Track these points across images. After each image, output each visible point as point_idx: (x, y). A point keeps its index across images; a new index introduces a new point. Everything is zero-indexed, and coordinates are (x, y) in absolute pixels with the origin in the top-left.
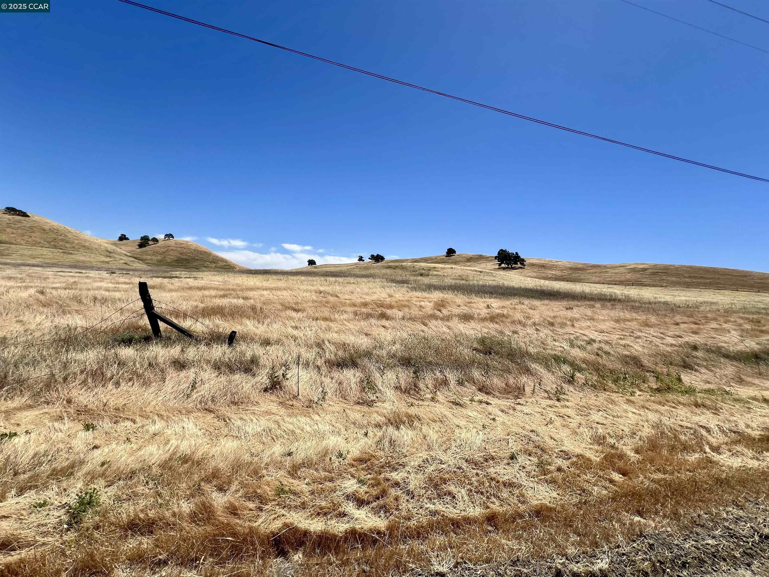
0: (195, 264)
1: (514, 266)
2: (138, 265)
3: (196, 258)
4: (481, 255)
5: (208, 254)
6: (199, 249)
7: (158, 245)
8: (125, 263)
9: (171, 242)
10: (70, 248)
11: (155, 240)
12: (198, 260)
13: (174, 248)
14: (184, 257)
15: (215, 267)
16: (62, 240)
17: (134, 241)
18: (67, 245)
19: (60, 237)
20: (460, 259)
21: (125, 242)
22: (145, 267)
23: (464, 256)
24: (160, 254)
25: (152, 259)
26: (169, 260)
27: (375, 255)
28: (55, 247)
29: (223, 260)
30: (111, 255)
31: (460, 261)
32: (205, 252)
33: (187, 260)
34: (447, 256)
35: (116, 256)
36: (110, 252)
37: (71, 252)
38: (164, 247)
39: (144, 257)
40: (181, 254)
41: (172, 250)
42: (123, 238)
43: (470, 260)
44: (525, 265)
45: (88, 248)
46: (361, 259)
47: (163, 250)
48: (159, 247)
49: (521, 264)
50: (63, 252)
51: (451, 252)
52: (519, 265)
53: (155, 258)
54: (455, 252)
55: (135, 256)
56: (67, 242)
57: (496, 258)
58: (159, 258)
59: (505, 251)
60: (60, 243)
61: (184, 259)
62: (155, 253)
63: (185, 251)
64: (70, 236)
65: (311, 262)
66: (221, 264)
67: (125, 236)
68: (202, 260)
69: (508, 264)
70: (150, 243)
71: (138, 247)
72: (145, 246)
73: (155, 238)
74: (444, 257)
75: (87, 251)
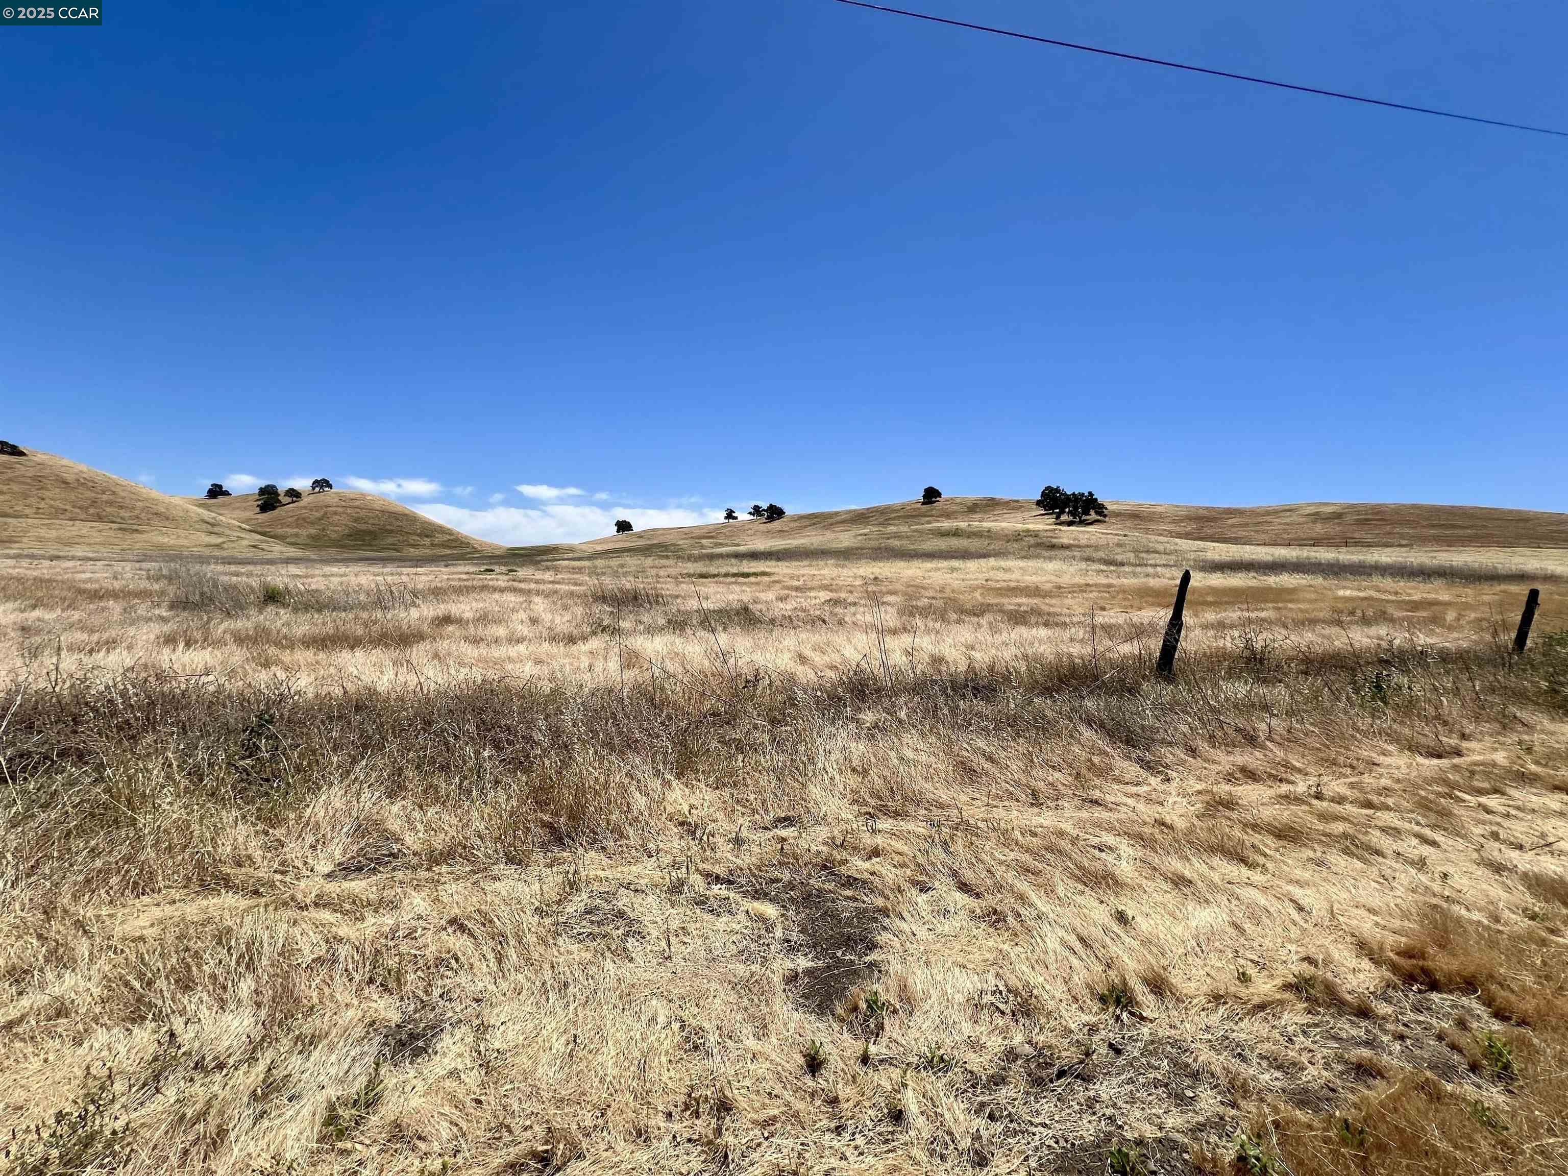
0: (390, 540)
1: (1084, 517)
2: (277, 549)
3: (388, 527)
4: (993, 499)
5: (412, 519)
6: (392, 509)
7: (302, 503)
8: (254, 546)
9: (328, 497)
10: (131, 518)
11: (294, 494)
12: (392, 531)
13: (340, 510)
14: (363, 527)
15: (432, 545)
16: (110, 503)
17: (244, 498)
18: (123, 513)
19: (105, 497)
20: (955, 508)
21: (221, 499)
22: (293, 552)
23: (958, 501)
24: (313, 523)
25: (296, 535)
26: (334, 536)
27: (764, 505)
28: (100, 518)
29: (442, 530)
30: (216, 529)
31: (955, 512)
32: (406, 515)
33: (369, 532)
34: (923, 504)
35: (228, 532)
36: (213, 525)
37: (135, 527)
38: (318, 508)
39: (279, 531)
40: (356, 520)
41: (335, 513)
42: (216, 492)
43: (974, 508)
44: (1105, 516)
45: (168, 519)
46: (730, 515)
47: (318, 515)
48: (305, 508)
49: (1097, 513)
50: (120, 529)
51: (931, 495)
52: (1093, 516)
53: (304, 532)
54: (938, 494)
55: (260, 529)
56: (121, 507)
57: (1039, 503)
58: (312, 531)
59: (1057, 490)
60: (108, 509)
61: (361, 531)
62: (301, 522)
63: (363, 513)
64: (123, 494)
65: (624, 526)
66: (439, 538)
67: (220, 487)
68: (400, 531)
69: (1074, 515)
70: (284, 500)
71: (258, 509)
72: (274, 508)
73: (292, 490)
74: (919, 505)
75: (167, 523)
